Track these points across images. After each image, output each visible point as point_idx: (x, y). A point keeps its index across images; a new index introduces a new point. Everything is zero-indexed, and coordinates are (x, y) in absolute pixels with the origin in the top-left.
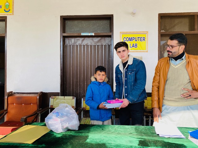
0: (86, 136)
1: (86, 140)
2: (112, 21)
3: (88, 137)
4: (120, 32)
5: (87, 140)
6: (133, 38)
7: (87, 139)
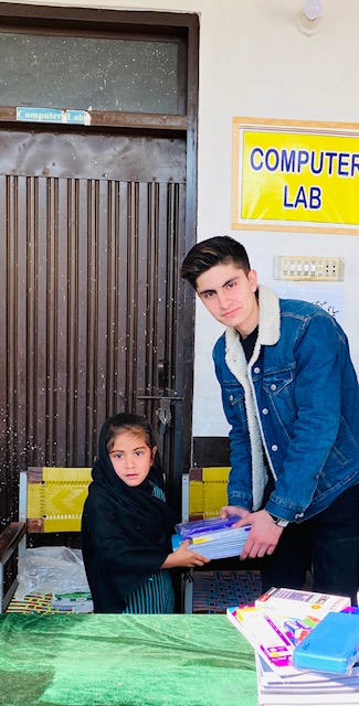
0: (41, 674)
1: (40, 692)
2: (191, 50)
3: (51, 675)
4: (236, 120)
5: (48, 692)
6: (303, 157)
7: (45, 687)
